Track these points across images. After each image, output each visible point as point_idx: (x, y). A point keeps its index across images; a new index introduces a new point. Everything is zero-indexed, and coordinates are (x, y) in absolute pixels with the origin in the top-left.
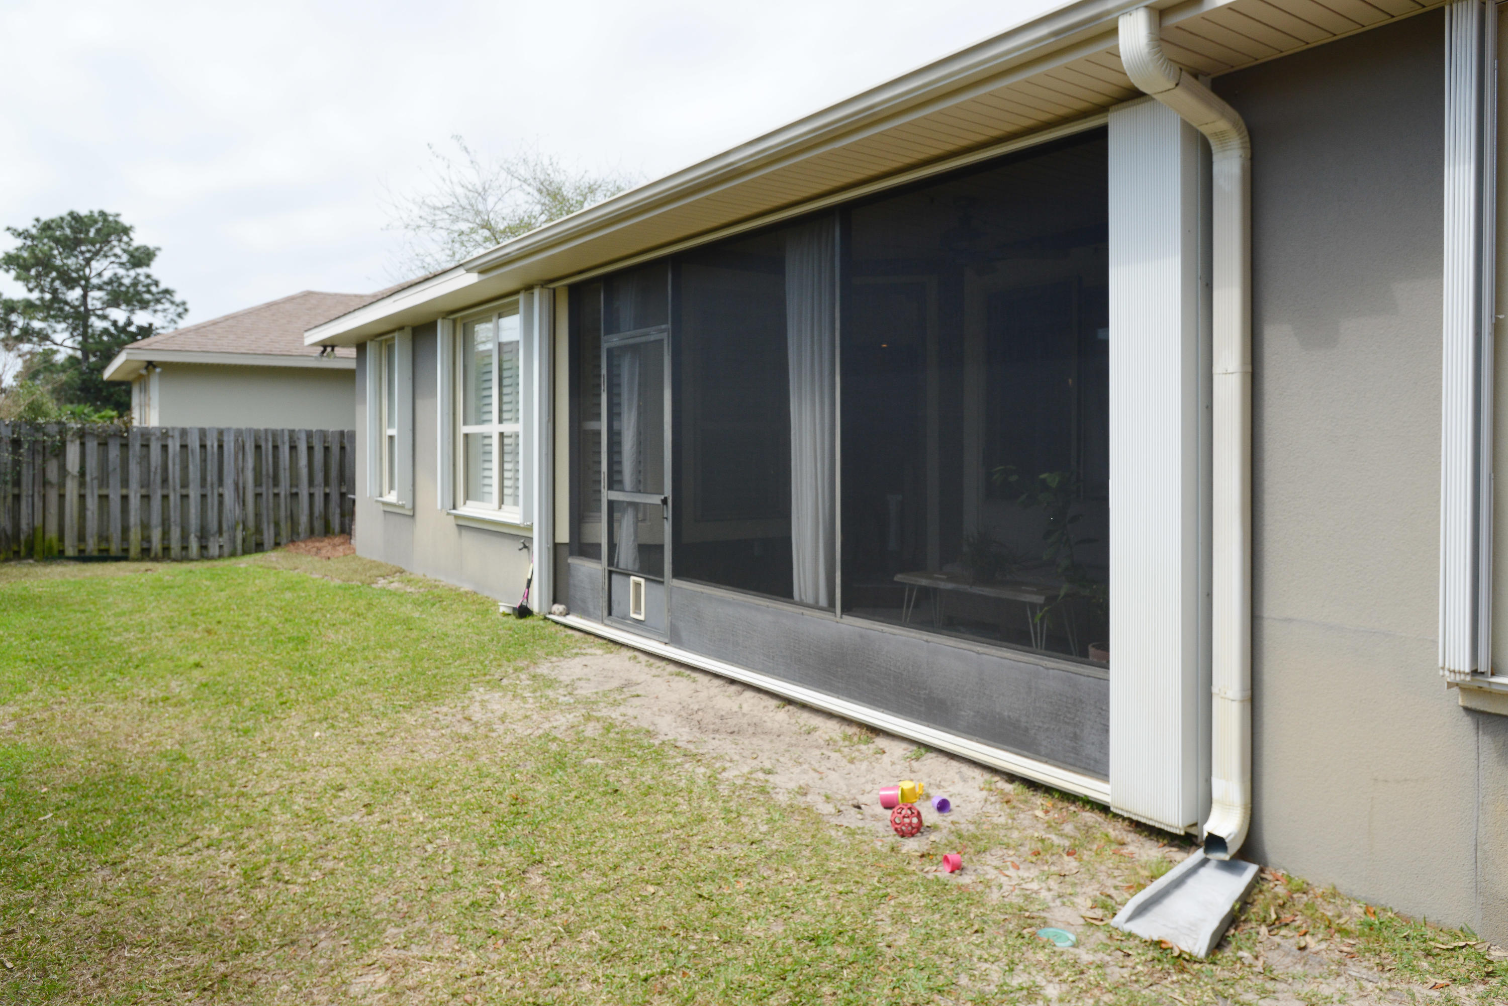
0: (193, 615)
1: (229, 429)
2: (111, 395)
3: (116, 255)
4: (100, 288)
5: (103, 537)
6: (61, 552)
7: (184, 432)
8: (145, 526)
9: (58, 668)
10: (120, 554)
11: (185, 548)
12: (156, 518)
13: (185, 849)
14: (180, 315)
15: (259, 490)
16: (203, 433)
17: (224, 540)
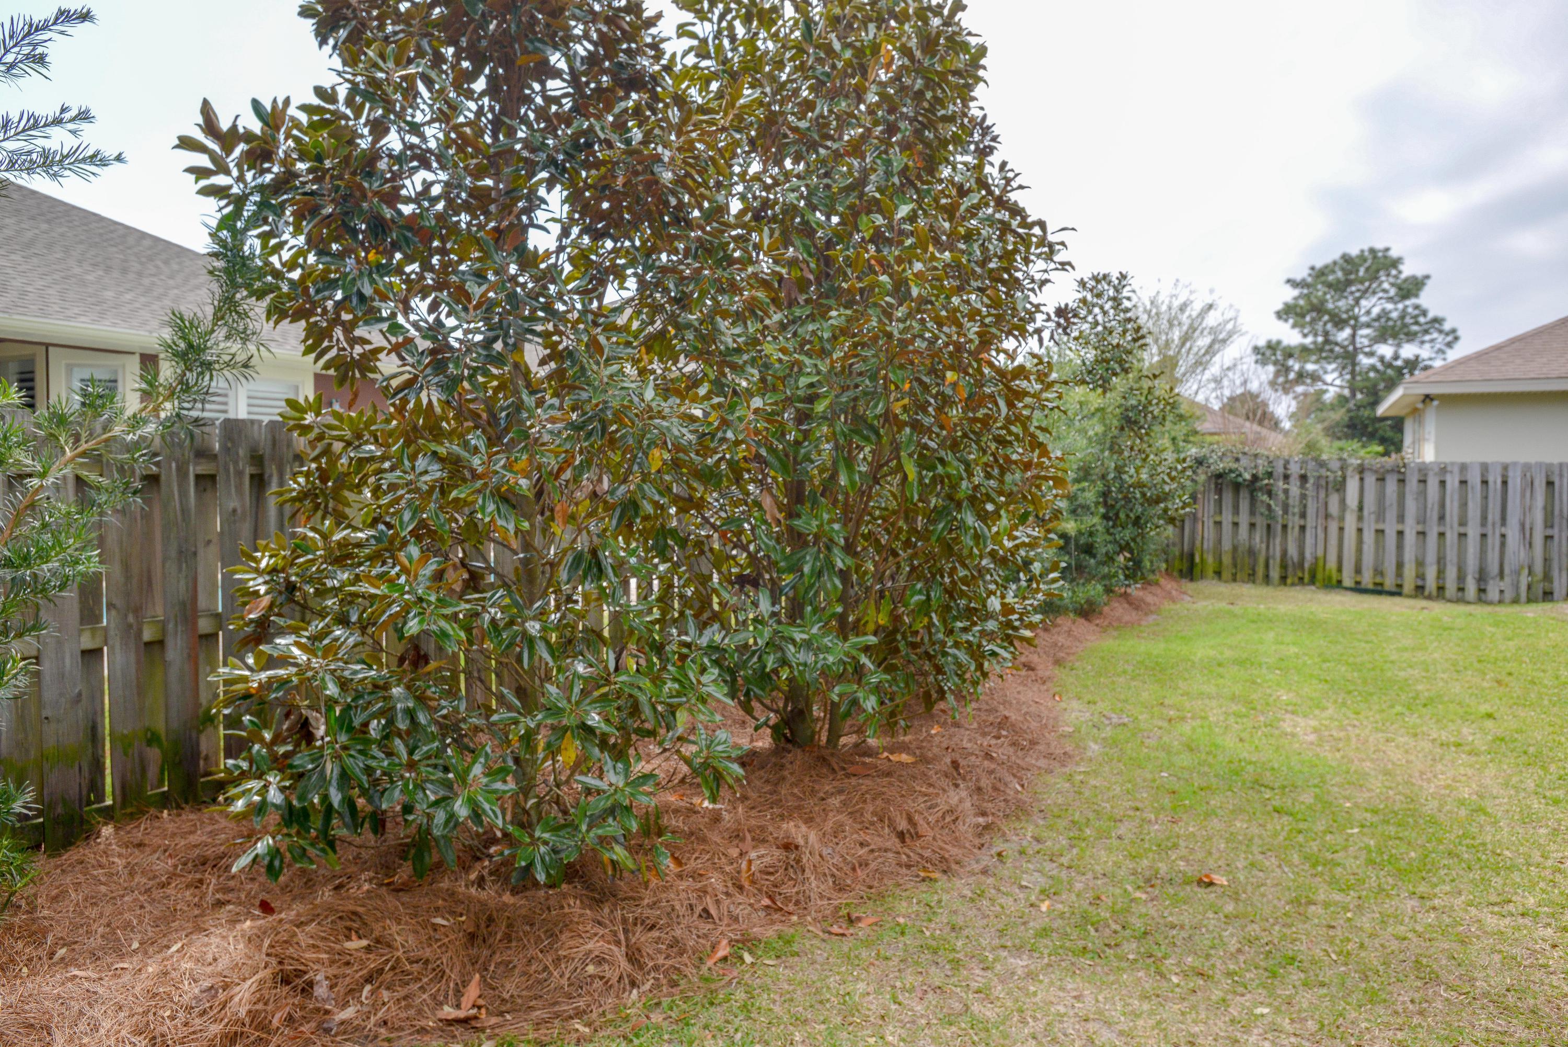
0: (1480, 661)
1: (1515, 464)
2: (1376, 431)
3: (1385, 291)
4: (1368, 325)
5: (1379, 572)
6: (1340, 582)
7: (1463, 467)
8: (1420, 564)
9: (1349, 692)
10: (1394, 589)
11: (1461, 590)
12: (1431, 557)
13: (1496, 909)
14: (1449, 345)
15: (1549, 532)
16: (1485, 467)
17: (1506, 584)
